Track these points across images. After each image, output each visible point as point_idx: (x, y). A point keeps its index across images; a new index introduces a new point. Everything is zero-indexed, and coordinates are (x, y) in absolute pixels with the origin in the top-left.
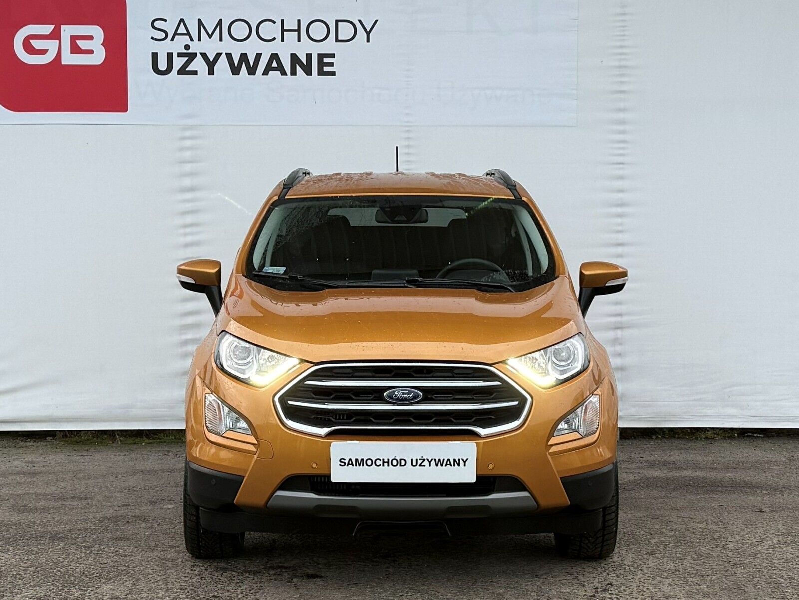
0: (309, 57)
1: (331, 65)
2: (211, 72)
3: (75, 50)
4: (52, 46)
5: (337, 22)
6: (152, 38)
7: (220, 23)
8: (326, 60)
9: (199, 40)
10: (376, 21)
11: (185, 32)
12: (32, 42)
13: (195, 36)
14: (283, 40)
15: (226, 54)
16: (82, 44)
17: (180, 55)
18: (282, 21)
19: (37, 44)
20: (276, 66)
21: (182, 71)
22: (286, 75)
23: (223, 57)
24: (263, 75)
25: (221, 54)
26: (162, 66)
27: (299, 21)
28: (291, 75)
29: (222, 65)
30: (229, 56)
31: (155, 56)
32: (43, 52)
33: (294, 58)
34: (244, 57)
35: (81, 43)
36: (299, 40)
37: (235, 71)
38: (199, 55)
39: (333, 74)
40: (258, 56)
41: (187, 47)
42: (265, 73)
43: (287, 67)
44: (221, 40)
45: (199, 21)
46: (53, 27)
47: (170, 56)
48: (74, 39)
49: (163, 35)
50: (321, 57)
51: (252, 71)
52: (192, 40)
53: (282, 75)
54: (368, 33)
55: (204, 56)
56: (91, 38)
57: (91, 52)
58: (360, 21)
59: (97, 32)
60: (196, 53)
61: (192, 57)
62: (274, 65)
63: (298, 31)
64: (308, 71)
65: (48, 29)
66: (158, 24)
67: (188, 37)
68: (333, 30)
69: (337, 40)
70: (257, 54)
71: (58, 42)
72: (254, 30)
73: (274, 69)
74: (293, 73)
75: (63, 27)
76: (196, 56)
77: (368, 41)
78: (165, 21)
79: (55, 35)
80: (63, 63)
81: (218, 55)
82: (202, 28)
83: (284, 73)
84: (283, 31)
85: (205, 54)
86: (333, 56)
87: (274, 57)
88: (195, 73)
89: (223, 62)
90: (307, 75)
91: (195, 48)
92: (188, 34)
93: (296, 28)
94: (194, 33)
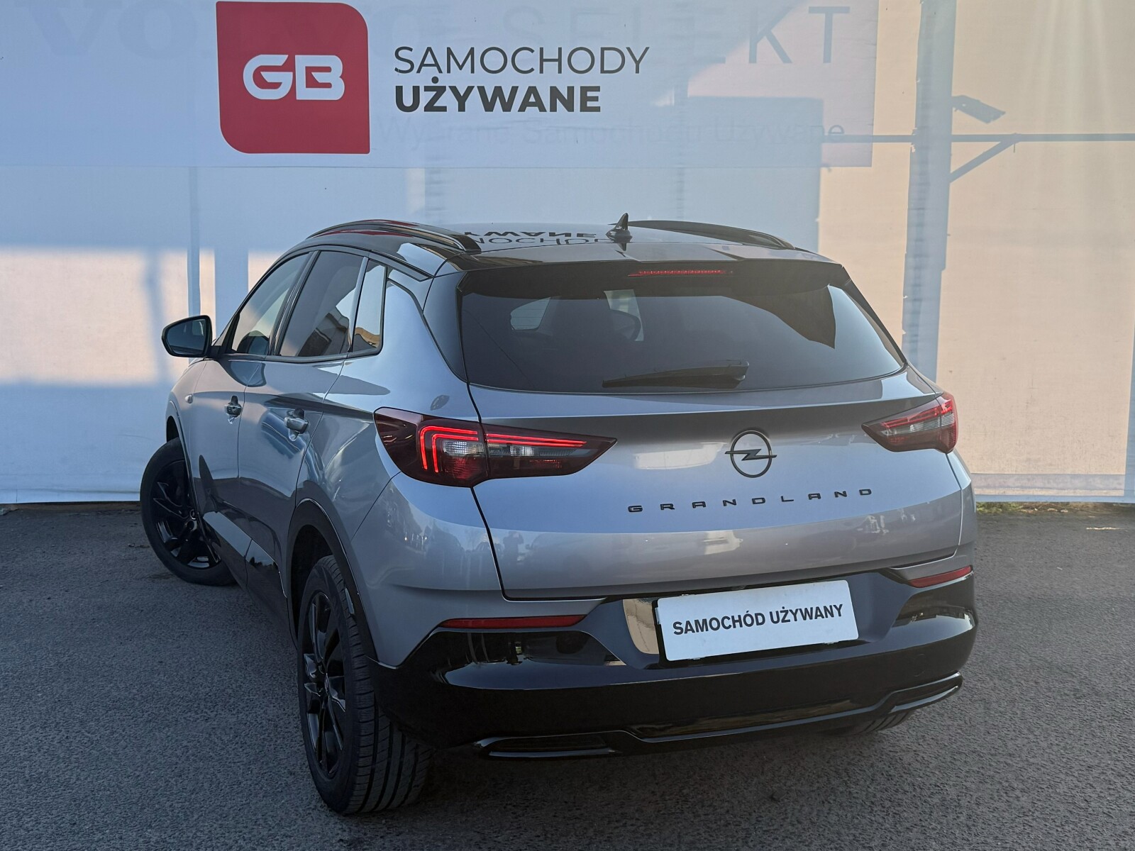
0: (571, 90)
1: (596, 99)
2: (462, 108)
3: (311, 83)
4: (285, 78)
5: (603, 50)
6: (396, 70)
7: (472, 52)
8: (590, 94)
9: (449, 71)
10: (647, 49)
11: (433, 63)
12: (263, 74)
13: (444, 67)
14: (541, 71)
15: (478, 87)
16: (320, 77)
17: (427, 89)
18: (542, 50)
19: (269, 77)
20: (534, 101)
21: (430, 107)
22: (545, 111)
23: (475, 91)
24: (519, 111)
25: (473, 87)
26: (408, 100)
27: (560, 49)
28: (551, 111)
29: (474, 100)
30: (482, 90)
31: (399, 90)
32: (276, 86)
33: (554, 92)
34: (498, 91)
35: (316, 75)
36: (560, 71)
37: (489, 107)
38: (448, 89)
39: (597, 109)
40: (514, 90)
41: (435, 80)
42: (522, 109)
43: (546, 100)
44: (473, 71)
45: (449, 49)
46: (287, 56)
47: (416, 90)
48: (309, 70)
49: (408, 66)
50: (584, 90)
51: (507, 107)
52: (440, 71)
53: (540, 111)
54: (637, 63)
55: (454, 89)
56: (328, 69)
57: (328, 85)
58: (629, 49)
59: (335, 63)
60: (445, 87)
61: (441, 90)
62: (532, 99)
63: (559, 60)
64: (569, 106)
65: (280, 59)
66: (402, 54)
67: (436, 68)
68: (598, 61)
69: (603, 71)
70: (513, 87)
71: (292, 73)
72: (510, 60)
73: (532, 105)
74: (553, 108)
75: (298, 58)
76: (445, 90)
77: (637, 71)
78: (411, 50)
79: (289, 66)
80: (297, 99)
81: (470, 89)
82: (451, 57)
83: (542, 109)
84: (542, 60)
85: (455, 87)
86: (597, 89)
87: (532, 90)
88: (444, 109)
89: (475, 95)
90: (569, 111)
91: (444, 81)
92: (436, 65)
93: (557, 58)
94: (443, 64)
